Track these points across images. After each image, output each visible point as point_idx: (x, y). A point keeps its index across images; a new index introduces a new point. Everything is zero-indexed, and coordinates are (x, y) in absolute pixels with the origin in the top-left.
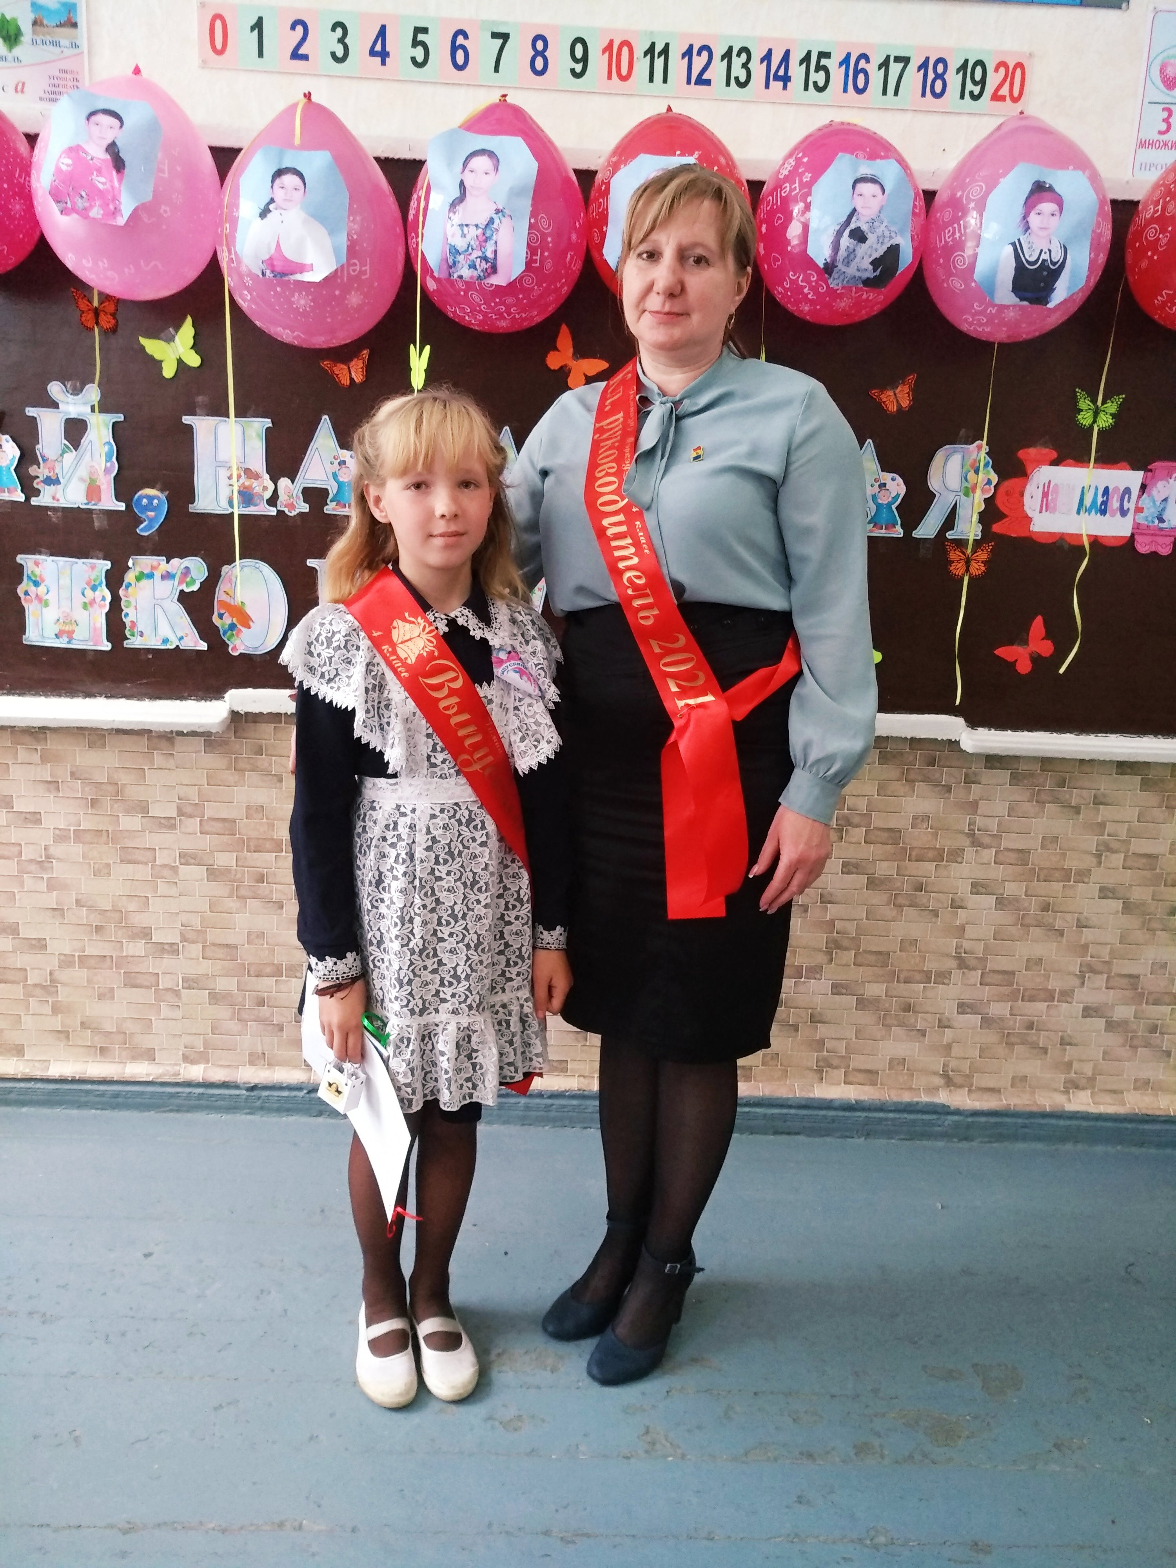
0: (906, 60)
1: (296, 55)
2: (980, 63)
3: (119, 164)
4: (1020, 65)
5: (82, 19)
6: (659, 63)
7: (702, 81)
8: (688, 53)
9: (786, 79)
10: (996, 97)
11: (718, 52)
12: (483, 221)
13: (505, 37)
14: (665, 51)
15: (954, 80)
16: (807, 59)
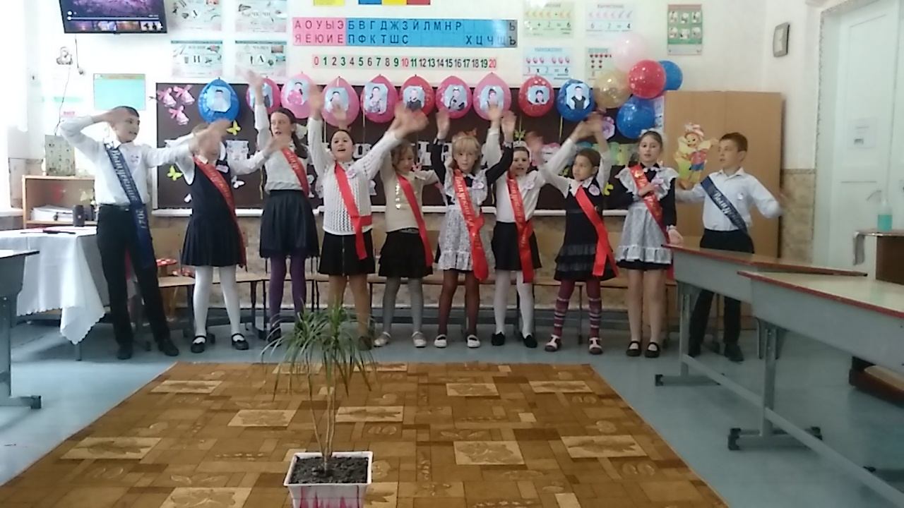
0: (469, 60)
1: (334, 64)
2: (486, 60)
3: (302, 93)
4: (495, 60)
5: (287, 59)
6: (414, 63)
7: (424, 66)
8: (421, 60)
9: (442, 65)
10: (490, 67)
11: (427, 60)
12: (377, 101)
13: (379, 59)
14: (415, 60)
15: (480, 64)
16: (447, 61)
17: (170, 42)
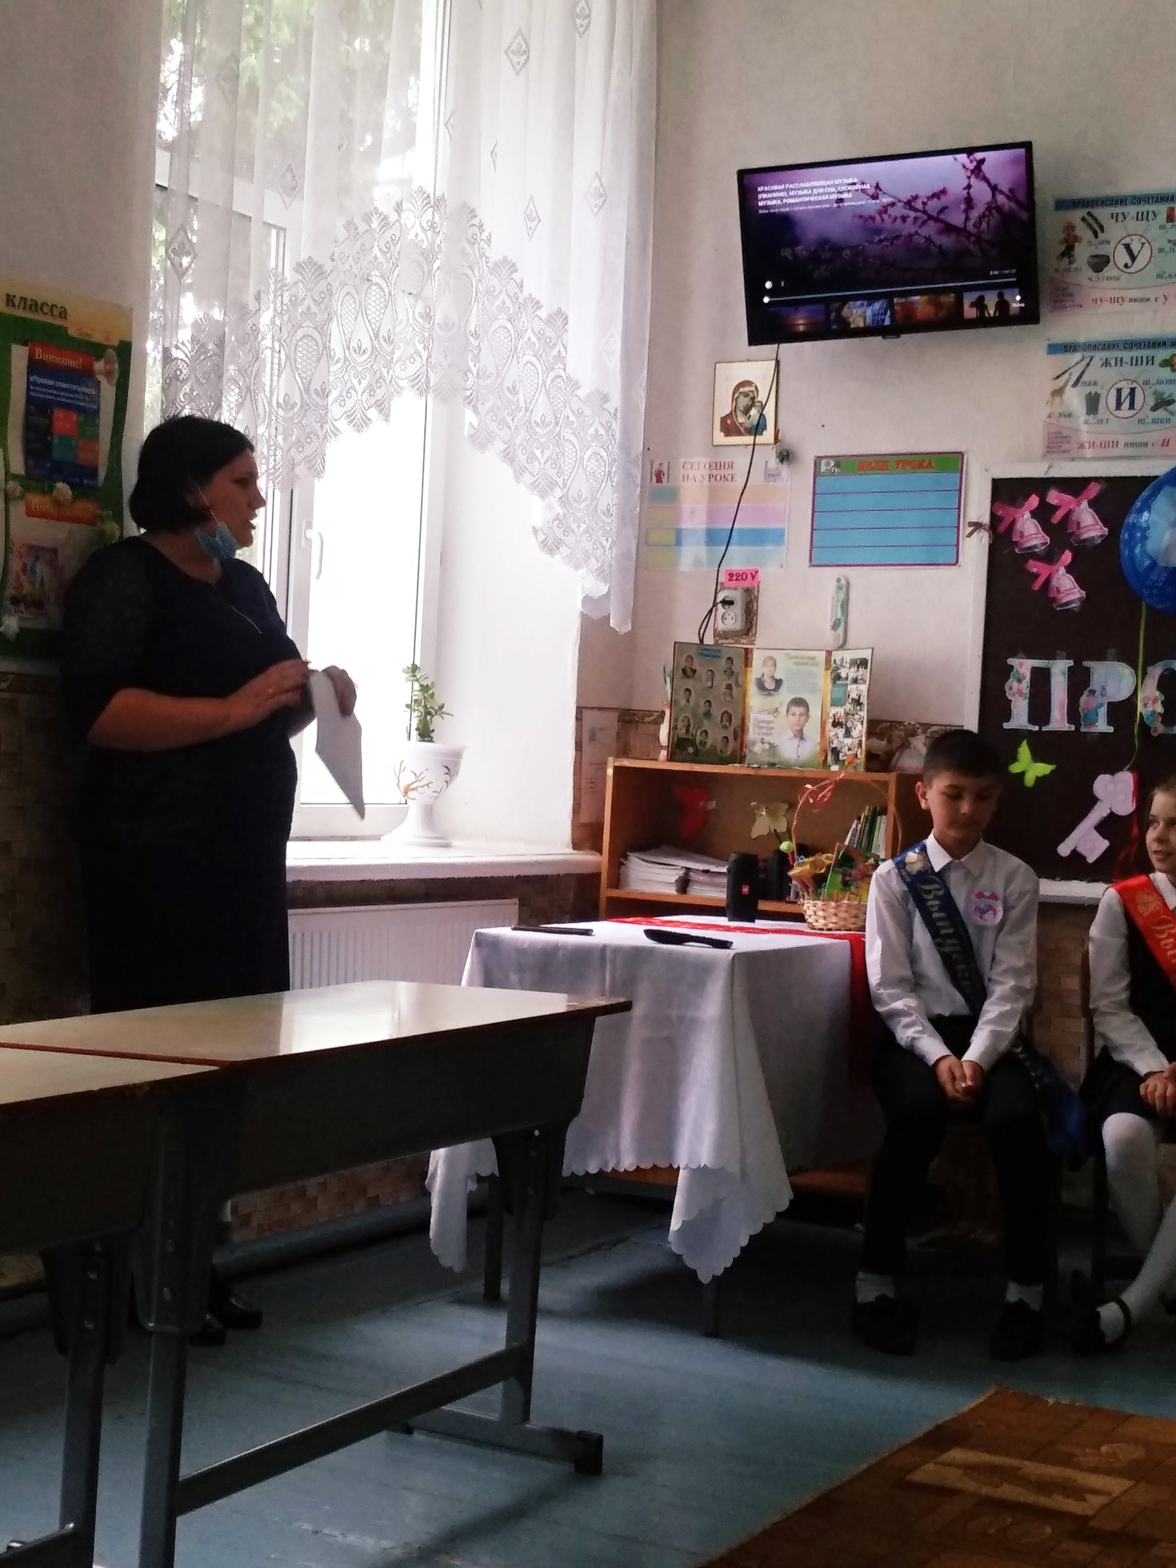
17: (1043, 352)
